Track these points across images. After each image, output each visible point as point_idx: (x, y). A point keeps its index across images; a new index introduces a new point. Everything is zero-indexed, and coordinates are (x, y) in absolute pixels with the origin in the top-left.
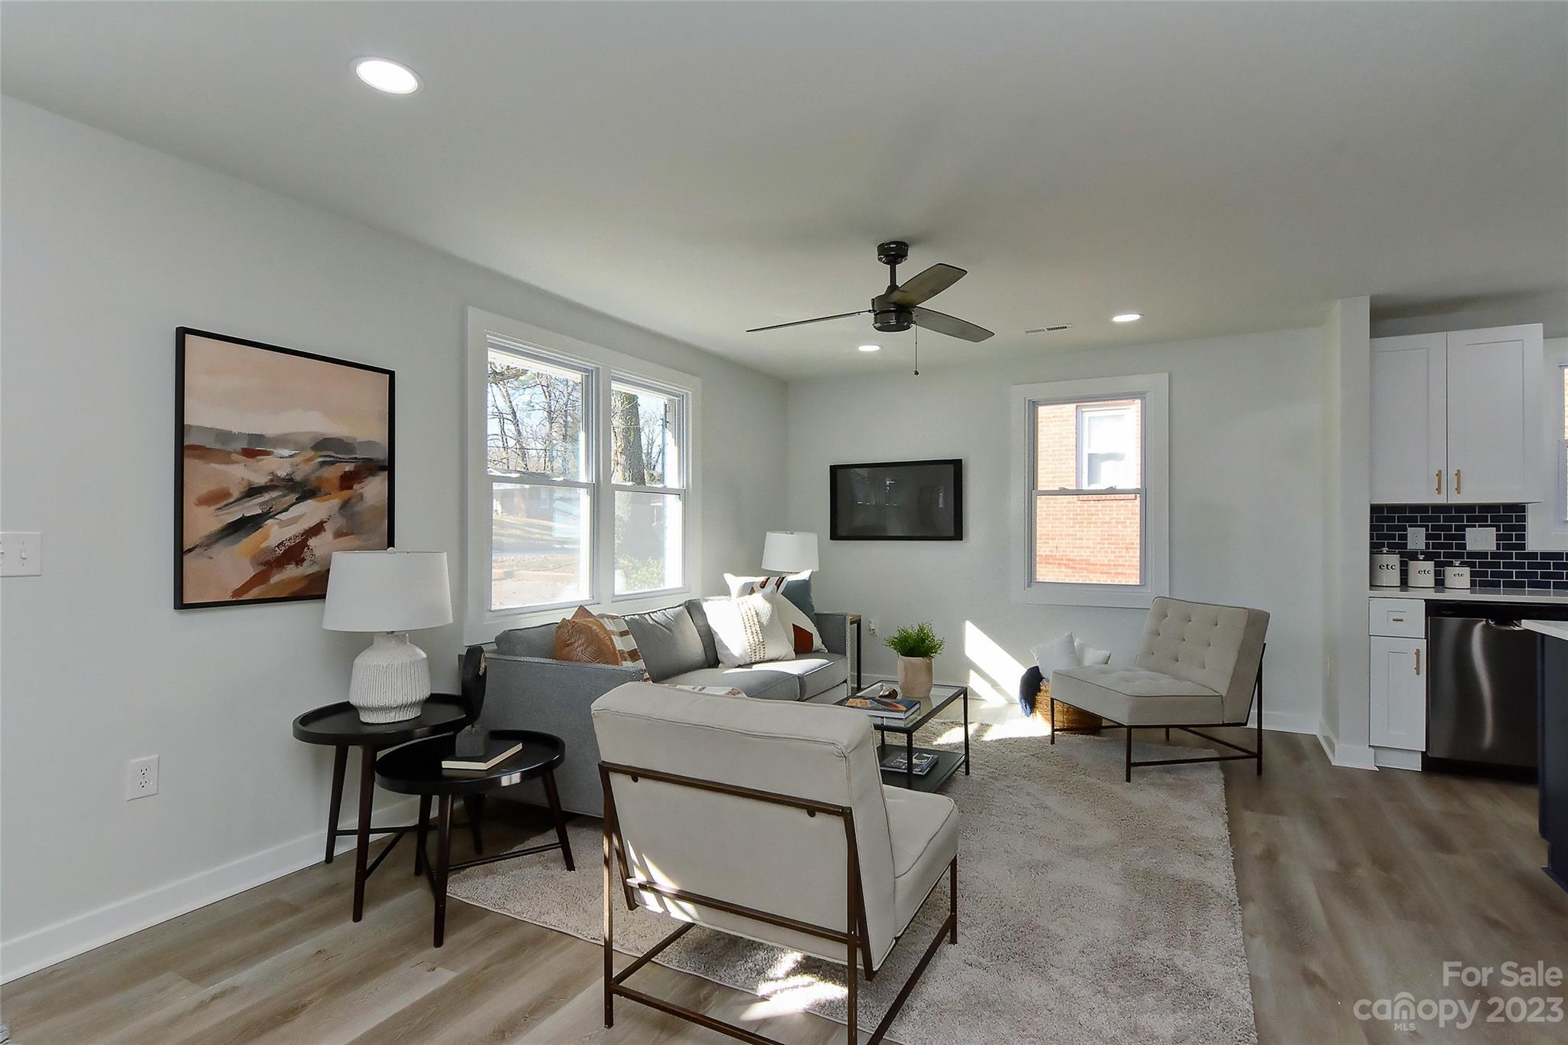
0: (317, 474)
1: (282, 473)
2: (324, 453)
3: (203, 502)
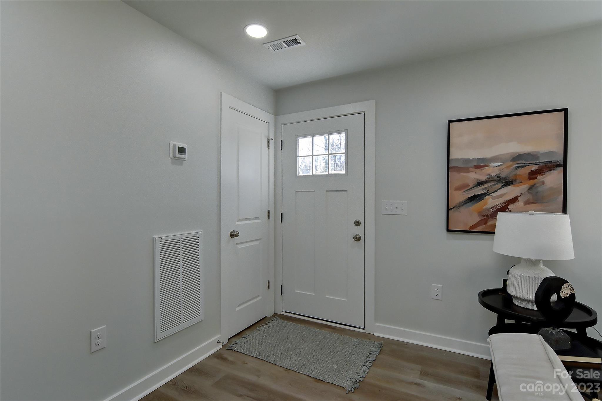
0: (514, 173)
1: (494, 174)
2: (518, 162)
3: (458, 189)
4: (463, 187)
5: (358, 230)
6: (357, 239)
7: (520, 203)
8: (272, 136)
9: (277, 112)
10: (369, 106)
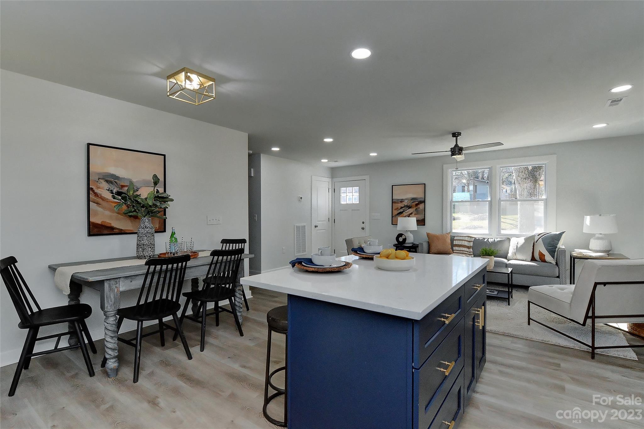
0: (411, 204)
1: (406, 204)
2: (412, 200)
3: (395, 210)
4: (397, 209)
5: (363, 225)
6: (363, 229)
7: (413, 215)
8: (330, 188)
9: (332, 177)
10: (367, 177)
